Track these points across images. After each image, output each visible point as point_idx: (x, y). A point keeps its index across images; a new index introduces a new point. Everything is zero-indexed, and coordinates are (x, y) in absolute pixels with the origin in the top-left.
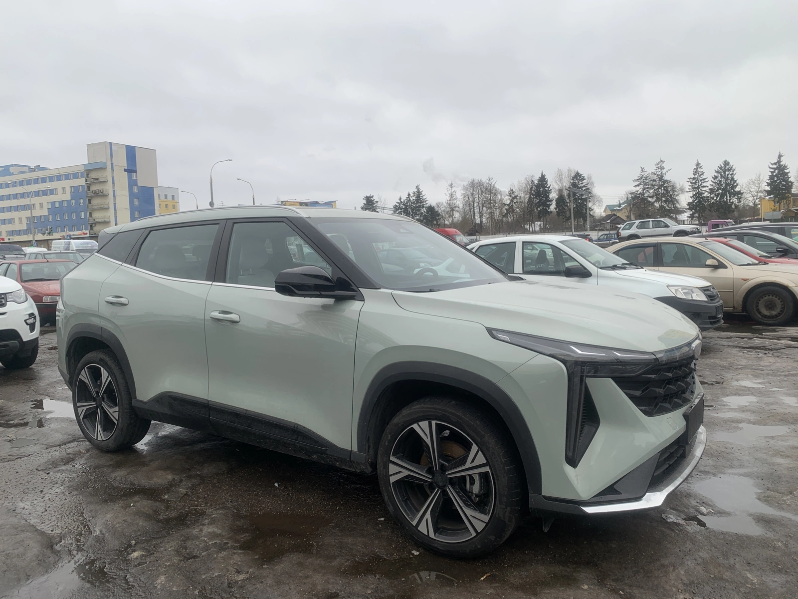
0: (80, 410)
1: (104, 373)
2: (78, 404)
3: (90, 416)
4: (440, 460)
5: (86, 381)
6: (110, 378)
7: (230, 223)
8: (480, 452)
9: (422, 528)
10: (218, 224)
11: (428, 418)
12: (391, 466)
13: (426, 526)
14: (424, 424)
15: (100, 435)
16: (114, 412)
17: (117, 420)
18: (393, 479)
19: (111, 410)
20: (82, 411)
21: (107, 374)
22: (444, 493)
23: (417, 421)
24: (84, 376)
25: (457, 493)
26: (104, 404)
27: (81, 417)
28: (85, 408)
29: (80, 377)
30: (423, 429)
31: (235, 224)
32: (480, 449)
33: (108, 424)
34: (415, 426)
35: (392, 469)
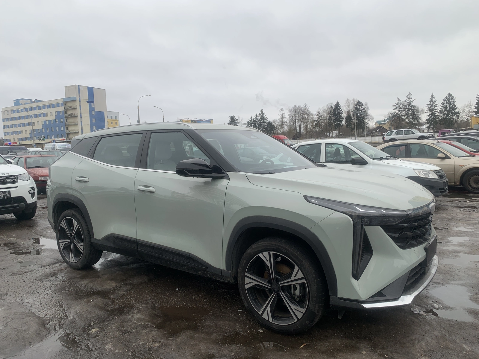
0: (61, 244)
1: (75, 223)
2: (60, 241)
3: (67, 248)
4: (276, 276)
5: (64, 227)
6: (78, 226)
7: (149, 133)
8: (300, 271)
9: (265, 316)
10: (142, 133)
11: (269, 250)
12: (246, 278)
13: (267, 315)
14: (266, 254)
15: (73, 259)
16: (81, 246)
17: (83, 251)
18: (247, 287)
19: (79, 245)
20: (62, 245)
21: (76, 223)
22: (278, 295)
23: (261, 252)
24: (63, 224)
25: (286, 295)
26: (75, 241)
27: (62, 249)
28: (64, 243)
29: (61, 225)
30: (265, 256)
31: (152, 134)
32: (300, 269)
33: (77, 253)
34: (260, 255)
35: (247, 280)
